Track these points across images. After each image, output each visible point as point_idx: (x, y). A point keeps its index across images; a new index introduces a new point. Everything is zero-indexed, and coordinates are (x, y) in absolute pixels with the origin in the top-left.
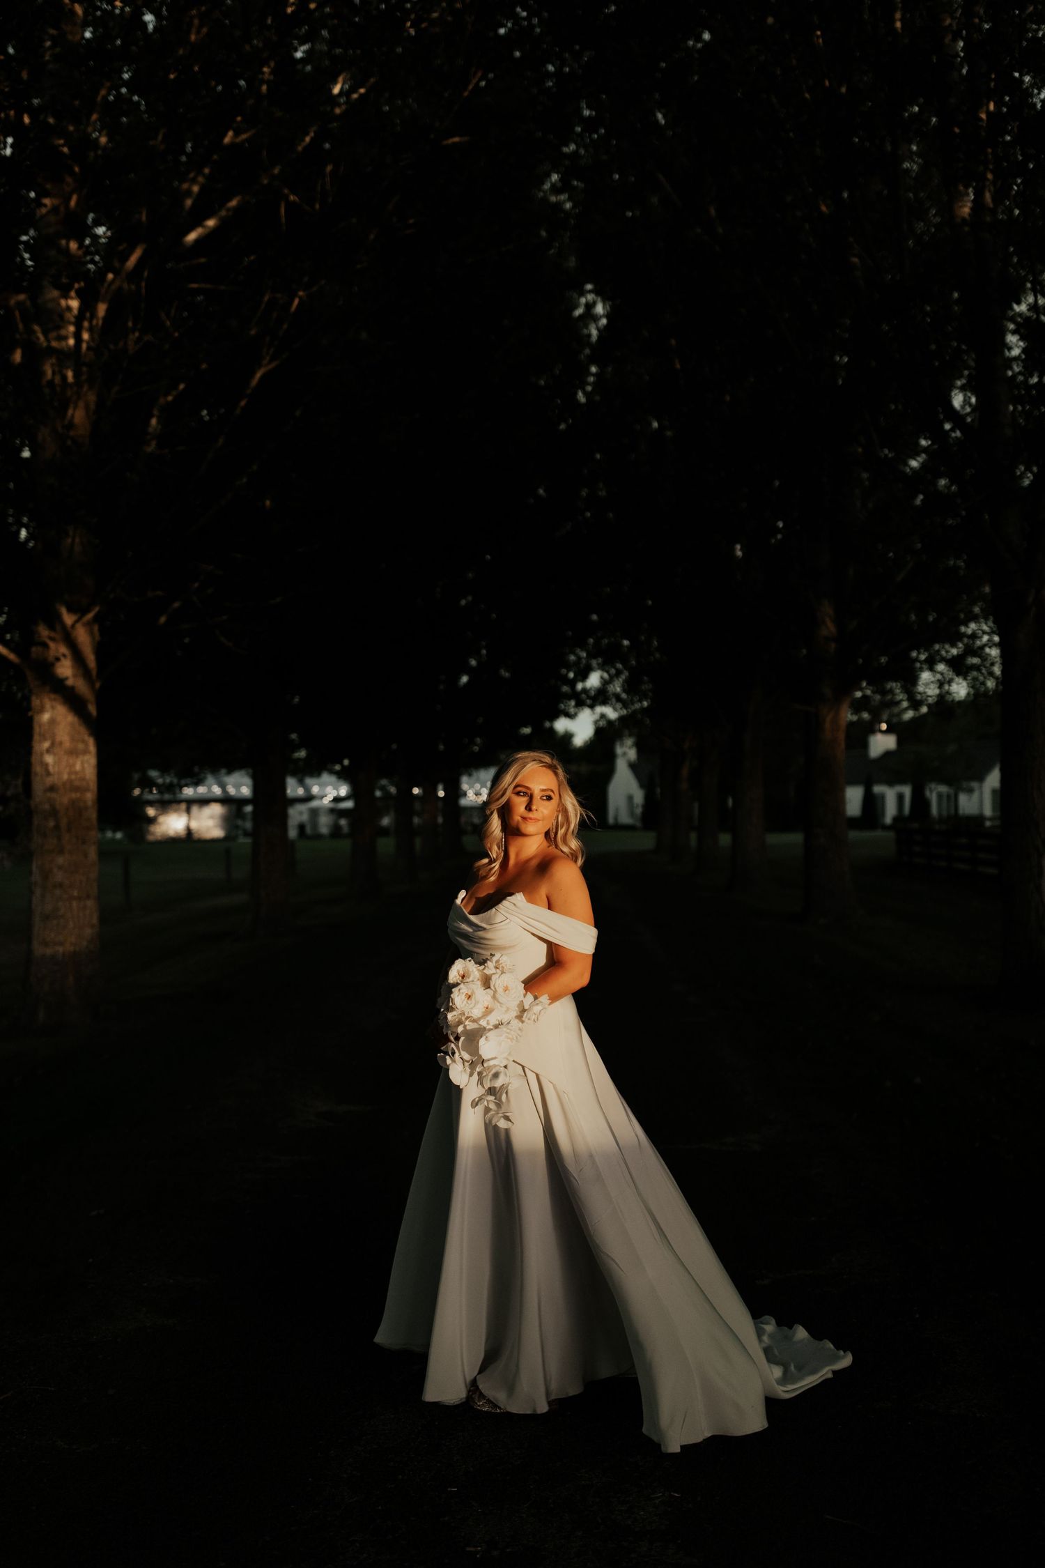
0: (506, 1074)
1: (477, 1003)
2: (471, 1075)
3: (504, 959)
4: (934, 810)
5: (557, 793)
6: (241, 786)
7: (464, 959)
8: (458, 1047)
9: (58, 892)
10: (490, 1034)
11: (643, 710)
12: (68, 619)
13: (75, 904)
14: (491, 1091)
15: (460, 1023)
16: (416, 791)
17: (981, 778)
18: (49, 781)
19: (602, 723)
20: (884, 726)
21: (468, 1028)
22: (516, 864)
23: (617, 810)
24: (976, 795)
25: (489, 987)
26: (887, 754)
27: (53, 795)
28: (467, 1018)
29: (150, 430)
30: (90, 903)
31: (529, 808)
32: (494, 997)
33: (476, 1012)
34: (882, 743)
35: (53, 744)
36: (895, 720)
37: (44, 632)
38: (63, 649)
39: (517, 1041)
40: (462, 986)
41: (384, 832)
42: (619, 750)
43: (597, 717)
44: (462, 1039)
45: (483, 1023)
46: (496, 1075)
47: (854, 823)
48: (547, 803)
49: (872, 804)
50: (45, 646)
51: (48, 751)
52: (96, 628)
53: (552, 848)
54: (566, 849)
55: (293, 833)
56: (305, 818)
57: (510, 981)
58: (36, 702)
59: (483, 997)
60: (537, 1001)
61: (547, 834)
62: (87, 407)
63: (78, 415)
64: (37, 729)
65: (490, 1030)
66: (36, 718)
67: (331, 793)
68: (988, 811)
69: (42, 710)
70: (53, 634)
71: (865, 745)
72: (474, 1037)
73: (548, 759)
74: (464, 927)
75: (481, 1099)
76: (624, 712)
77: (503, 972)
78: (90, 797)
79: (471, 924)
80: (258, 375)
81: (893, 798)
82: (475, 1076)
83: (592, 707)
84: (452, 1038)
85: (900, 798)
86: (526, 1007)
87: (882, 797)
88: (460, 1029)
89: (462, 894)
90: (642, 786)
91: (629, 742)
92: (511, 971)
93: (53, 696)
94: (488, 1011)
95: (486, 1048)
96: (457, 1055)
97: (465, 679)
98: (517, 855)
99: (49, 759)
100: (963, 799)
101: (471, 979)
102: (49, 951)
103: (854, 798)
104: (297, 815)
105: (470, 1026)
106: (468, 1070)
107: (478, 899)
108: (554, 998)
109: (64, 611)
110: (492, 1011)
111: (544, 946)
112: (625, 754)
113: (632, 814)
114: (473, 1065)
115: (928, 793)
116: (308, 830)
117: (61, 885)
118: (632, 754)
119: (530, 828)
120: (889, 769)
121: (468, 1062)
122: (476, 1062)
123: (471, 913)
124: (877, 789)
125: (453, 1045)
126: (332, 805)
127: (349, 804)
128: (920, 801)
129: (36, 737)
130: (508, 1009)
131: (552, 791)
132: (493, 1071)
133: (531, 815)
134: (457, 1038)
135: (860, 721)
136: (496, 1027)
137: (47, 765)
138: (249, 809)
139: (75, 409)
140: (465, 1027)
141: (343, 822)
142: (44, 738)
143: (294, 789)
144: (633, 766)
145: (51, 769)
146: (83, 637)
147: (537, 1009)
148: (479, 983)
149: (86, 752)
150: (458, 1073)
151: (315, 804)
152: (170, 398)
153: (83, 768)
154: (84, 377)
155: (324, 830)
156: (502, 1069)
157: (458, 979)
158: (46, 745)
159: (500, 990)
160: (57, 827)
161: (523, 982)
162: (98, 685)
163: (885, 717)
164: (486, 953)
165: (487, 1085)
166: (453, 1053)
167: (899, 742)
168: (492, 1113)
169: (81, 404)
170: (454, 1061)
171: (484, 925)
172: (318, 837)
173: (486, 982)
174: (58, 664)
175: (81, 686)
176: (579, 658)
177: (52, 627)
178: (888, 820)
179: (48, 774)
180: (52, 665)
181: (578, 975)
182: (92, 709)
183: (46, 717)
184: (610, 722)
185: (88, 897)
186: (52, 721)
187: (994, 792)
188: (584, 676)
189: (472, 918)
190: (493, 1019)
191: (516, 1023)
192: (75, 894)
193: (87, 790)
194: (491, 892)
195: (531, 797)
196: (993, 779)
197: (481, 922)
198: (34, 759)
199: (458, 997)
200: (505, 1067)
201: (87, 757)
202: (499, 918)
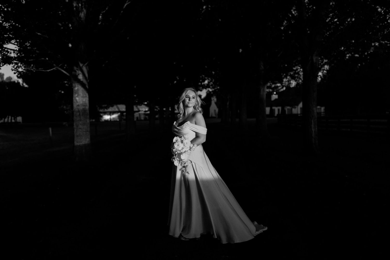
0: (187, 163)
1: (180, 147)
2: (179, 163)
3: (186, 136)
4: (287, 113)
5: (196, 97)
6: (123, 108)
7: (177, 137)
8: (176, 157)
9: (80, 130)
10: (183, 154)
11: (218, 89)
12: (81, 65)
13: (84, 133)
14: (184, 167)
15: (176, 151)
16: (164, 109)
17: (298, 105)
18: (77, 104)
19: (208, 93)
20: (275, 93)
21: (178, 152)
22: (187, 115)
23: (212, 113)
24: (296, 109)
25: (183, 143)
26: (276, 100)
27: (78, 107)
28: (178, 150)
29: (100, 19)
30: (88, 133)
31: (189, 100)
32: (184, 145)
33: (180, 149)
34: (275, 97)
35: (78, 95)
36: (277, 92)
37: (75, 68)
38: (80, 72)
39: (190, 155)
40: (176, 143)
41: (157, 119)
42: (212, 99)
43: (207, 91)
44: (177, 155)
45: (182, 151)
46: (185, 163)
47: (268, 116)
48: (193, 99)
49: (272, 111)
50: (76, 71)
51: (77, 97)
52: (88, 67)
53: (195, 110)
54: (198, 111)
55: (135, 119)
56: (138, 116)
57: (187, 141)
58: (74, 85)
59: (181, 145)
60: (194, 146)
61: (194, 107)
62: (84, 14)
63: (82, 15)
64: (74, 91)
65: (183, 153)
66: (74, 89)
67: (144, 110)
68: (299, 112)
69: (75, 87)
70: (77, 69)
71: (270, 98)
72: (179, 155)
73: (193, 89)
74: (176, 130)
75: (182, 168)
76: (213, 90)
77: (186, 139)
78: (87, 108)
79: (177, 129)
80: (125, 5)
81: (277, 110)
82: (180, 163)
83: (206, 89)
84: (174, 155)
85: (279, 110)
86: (191, 147)
87: (274, 110)
88: (176, 153)
89: (175, 122)
90: (218, 107)
91: (215, 97)
92: (188, 139)
93: (78, 83)
94: (183, 148)
95: (183, 157)
96: (176, 159)
97: (175, 82)
98: (188, 112)
99: (77, 99)
100: (293, 110)
101: (178, 141)
102: (78, 144)
103: (268, 110)
104: (136, 115)
105: (179, 152)
106: (179, 162)
107: (179, 123)
108: (198, 145)
109: (80, 63)
110: (184, 148)
111: (195, 133)
112: (214, 100)
113: (216, 114)
114: (179, 161)
115: (285, 109)
116: (139, 119)
117: (81, 128)
118: (215, 99)
119: (190, 105)
120: (276, 103)
121: (178, 160)
122: (180, 160)
123: (177, 126)
124: (273, 108)
125: (175, 157)
126: (144, 113)
127: (149, 112)
128: (283, 110)
129: (74, 93)
130: (187, 148)
131: (195, 96)
132: (184, 162)
133: (190, 102)
134: (176, 155)
135: (269, 92)
136: (185, 152)
137: (77, 100)
138: (125, 114)
139: (81, 14)
140: (177, 152)
141: (147, 117)
142: (76, 93)
143: (135, 109)
144: (216, 103)
145: (78, 101)
146: (84, 69)
147: (194, 147)
148: (180, 142)
149: (86, 97)
150: (176, 163)
151: (140, 112)
152: (104, 12)
153: (85, 101)
154: (83, 7)
155: (142, 119)
156: (186, 162)
157: (175, 141)
158: (76, 95)
159: (185, 143)
160: (80, 115)
161: (190, 141)
162: (88, 81)
163: (275, 90)
164: (182, 135)
165: (183, 165)
166: (175, 158)
167: (279, 97)
168: (184, 172)
169: (83, 12)
170: (175, 160)
171: (180, 129)
172: (141, 120)
173: (182, 142)
174: (79, 76)
175: (85, 81)
176: (203, 77)
177: (77, 67)
178: (276, 115)
179: (77, 102)
180: (77, 76)
181: (203, 139)
182: (87, 87)
183: (76, 88)
184: (210, 92)
185: (87, 131)
186: (78, 90)
187: (301, 108)
188: (204, 81)
189: (178, 127)
190: (184, 150)
191: (189, 151)
192: (84, 130)
193: (86, 106)
194: (182, 121)
195: (190, 98)
196: (301, 105)
197: (180, 128)
198: (74, 98)
199: (176, 146)
200: (187, 161)
201: (86, 98)
202: (184, 127)
